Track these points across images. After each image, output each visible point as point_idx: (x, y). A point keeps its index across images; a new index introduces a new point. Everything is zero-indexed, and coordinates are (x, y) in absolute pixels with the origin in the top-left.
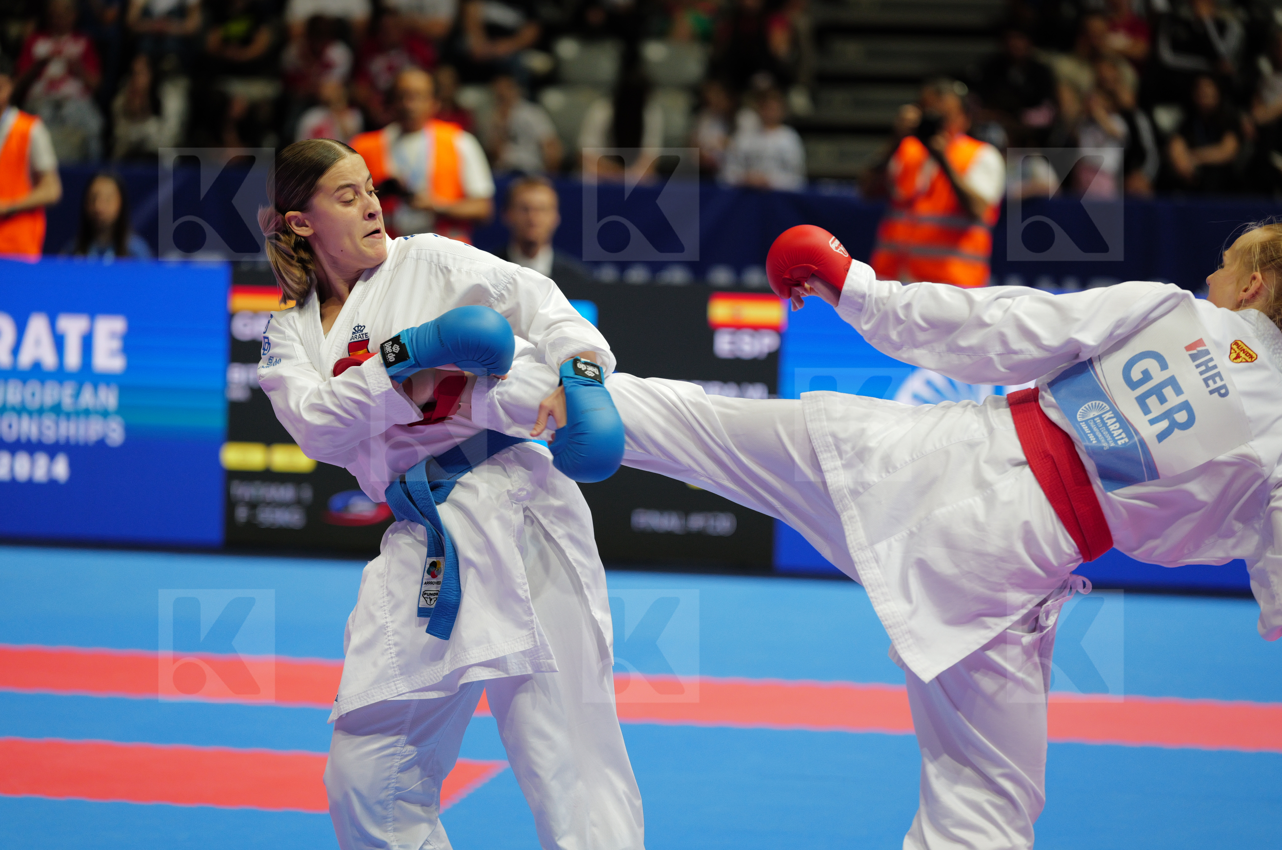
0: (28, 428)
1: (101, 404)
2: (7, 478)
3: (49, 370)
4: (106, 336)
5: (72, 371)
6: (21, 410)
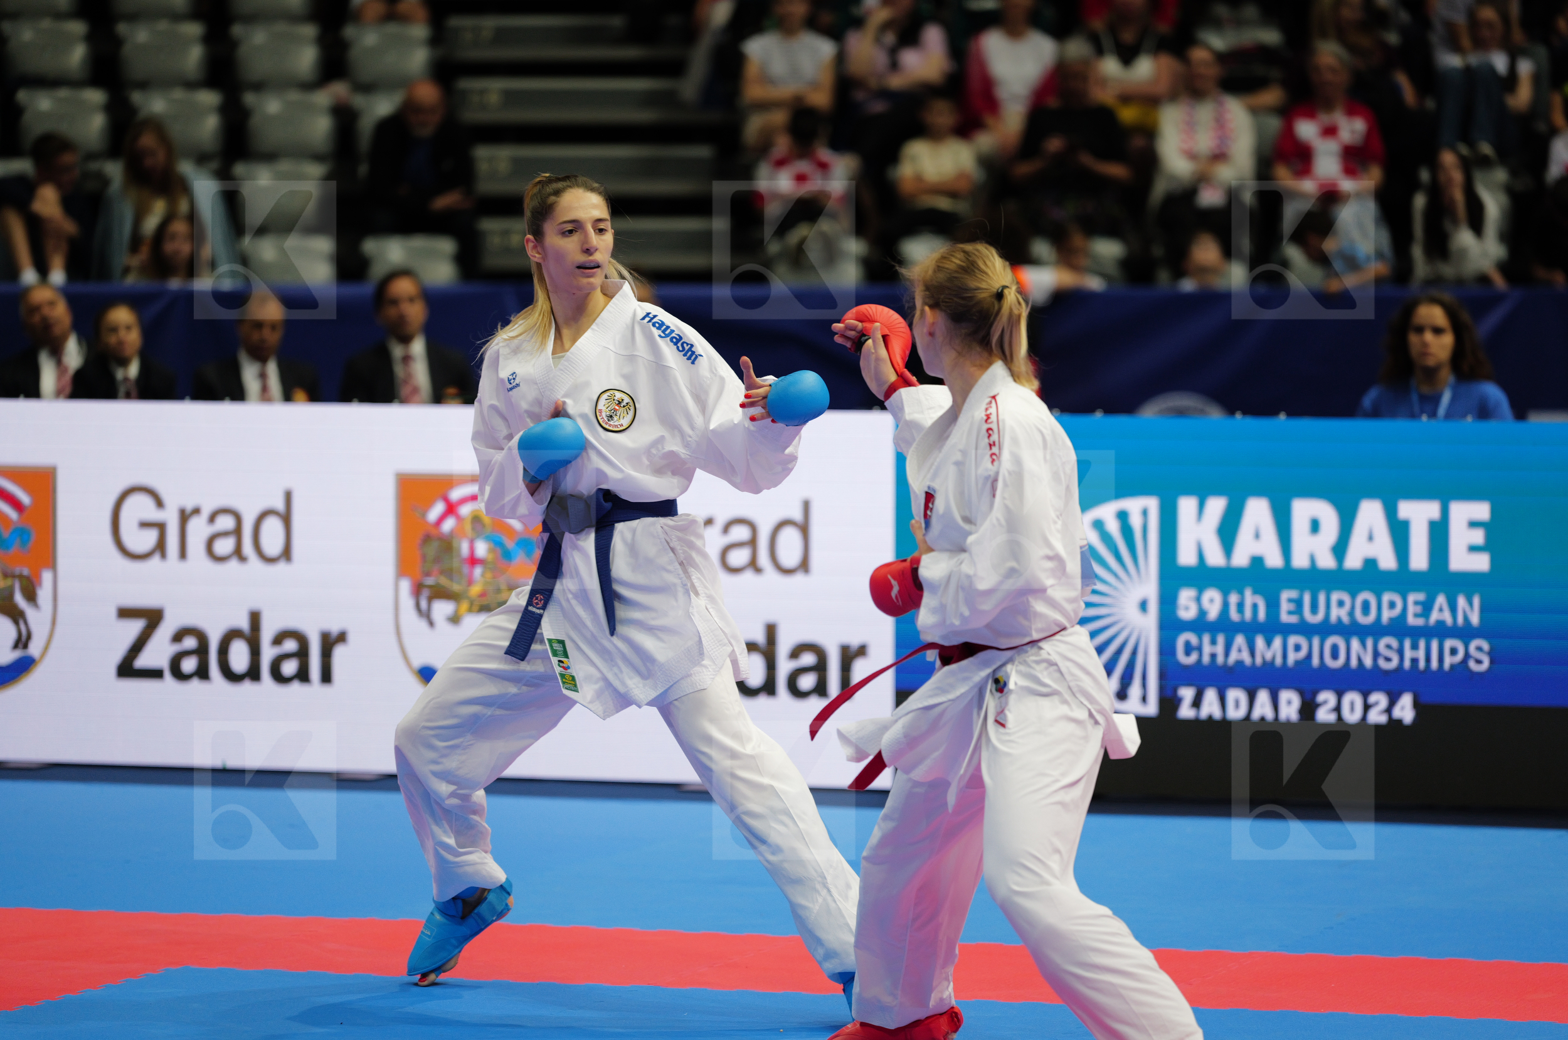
0: (1359, 653)
1: (1460, 620)
2: (1331, 718)
3: (1388, 574)
4: (1464, 524)
5: (1418, 574)
6: (1350, 630)
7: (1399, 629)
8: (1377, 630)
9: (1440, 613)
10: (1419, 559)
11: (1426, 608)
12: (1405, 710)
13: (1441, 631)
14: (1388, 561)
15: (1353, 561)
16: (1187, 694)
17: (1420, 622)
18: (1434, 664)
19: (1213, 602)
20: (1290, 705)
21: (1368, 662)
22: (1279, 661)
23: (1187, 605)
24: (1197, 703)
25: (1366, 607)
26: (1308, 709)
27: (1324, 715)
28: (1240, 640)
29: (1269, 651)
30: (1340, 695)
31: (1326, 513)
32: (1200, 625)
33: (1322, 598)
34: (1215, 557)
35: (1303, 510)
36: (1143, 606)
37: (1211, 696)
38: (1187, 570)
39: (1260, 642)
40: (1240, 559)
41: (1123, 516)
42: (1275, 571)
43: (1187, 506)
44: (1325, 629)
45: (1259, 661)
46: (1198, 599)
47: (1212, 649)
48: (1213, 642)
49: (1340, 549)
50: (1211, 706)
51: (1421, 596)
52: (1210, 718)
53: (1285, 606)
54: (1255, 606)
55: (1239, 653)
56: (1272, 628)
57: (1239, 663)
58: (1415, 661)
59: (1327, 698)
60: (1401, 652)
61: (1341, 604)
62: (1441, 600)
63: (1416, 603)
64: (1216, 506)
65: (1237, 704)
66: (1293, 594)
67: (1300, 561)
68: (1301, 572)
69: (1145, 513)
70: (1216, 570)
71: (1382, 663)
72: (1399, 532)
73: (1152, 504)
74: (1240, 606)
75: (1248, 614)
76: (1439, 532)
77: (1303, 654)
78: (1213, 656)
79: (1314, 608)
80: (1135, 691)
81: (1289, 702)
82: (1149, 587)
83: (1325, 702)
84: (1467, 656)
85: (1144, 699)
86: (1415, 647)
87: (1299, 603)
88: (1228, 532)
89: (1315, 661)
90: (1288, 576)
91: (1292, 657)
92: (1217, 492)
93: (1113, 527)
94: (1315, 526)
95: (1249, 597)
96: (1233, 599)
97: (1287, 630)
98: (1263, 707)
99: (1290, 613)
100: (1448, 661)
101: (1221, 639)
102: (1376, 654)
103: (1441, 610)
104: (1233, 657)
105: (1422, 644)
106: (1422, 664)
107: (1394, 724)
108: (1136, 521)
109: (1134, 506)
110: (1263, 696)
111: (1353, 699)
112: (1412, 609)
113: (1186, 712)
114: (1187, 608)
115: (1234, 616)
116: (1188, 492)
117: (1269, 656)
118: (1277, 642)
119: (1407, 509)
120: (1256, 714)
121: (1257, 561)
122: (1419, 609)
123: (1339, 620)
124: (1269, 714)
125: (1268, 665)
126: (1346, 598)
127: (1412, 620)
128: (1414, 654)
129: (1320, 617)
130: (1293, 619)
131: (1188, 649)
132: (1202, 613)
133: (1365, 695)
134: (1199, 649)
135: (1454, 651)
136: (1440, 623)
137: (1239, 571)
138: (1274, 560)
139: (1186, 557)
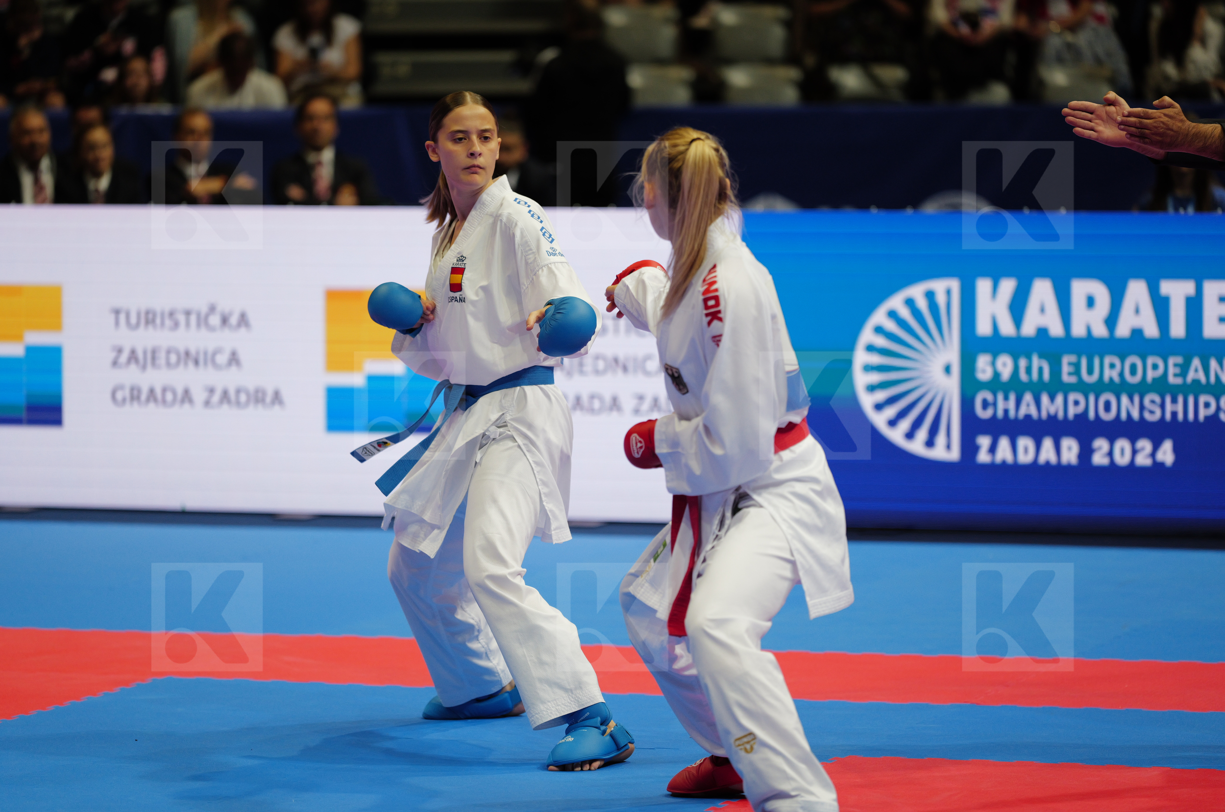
0: (1128, 408)
1: (1212, 379)
2: (1105, 461)
3: (1151, 341)
4: (1215, 299)
5: (1177, 341)
6: (1120, 388)
7: (1161, 386)
8: (1142, 389)
9: (1195, 372)
10: (1178, 328)
11: (1184, 369)
12: (1167, 454)
13: (1197, 388)
14: (1151, 330)
15: (1123, 330)
16: (984, 442)
17: (1179, 381)
18: (1191, 416)
19: (1005, 366)
20: (1070, 450)
21: (1135, 415)
22: (1061, 415)
23: (984, 368)
24: (993, 449)
25: (1133, 370)
26: (1086, 452)
27: (1099, 459)
28: (1028, 397)
29: (1053, 406)
30: (1112, 441)
31: (1100, 291)
32: (995, 384)
33: (1097, 362)
34: (1007, 328)
35: (1080, 288)
36: (948, 369)
37: (1004, 443)
38: (984, 339)
39: (1045, 399)
40: (1029, 329)
41: (930, 296)
42: (1057, 340)
43: (983, 286)
44: (1099, 387)
45: (1044, 415)
46: (993, 364)
47: (1005, 405)
48: (1006, 398)
49: (1111, 321)
50: (1004, 452)
51: (1179, 360)
52: (1004, 463)
53: (1066, 369)
54: (1041, 370)
55: (1028, 407)
56: (1055, 387)
57: (1028, 417)
58: (1174, 414)
59: (1101, 444)
60: (1163, 406)
61: (1112, 366)
62: (1196, 362)
63: (1175, 365)
64: (1008, 286)
65: (1026, 450)
66: (1073, 358)
67: (1078, 330)
68: (1079, 340)
69: (948, 292)
70: (1008, 339)
71: (1148, 416)
72: (1161, 306)
73: (954, 285)
74: (1029, 370)
75: (1035, 375)
76: (1194, 306)
77: (1081, 408)
78: (1006, 411)
79: (1090, 371)
80: (941, 439)
81: (1070, 448)
82: (952, 354)
83: (1100, 448)
84: (1218, 408)
85: (948, 447)
86: (1174, 401)
87: (1077, 366)
88: (1018, 308)
89: (1092, 415)
90: (1069, 343)
91: (1072, 411)
92: (1008, 275)
93: (922, 304)
94: (1091, 302)
95: (1036, 361)
96: (1023, 363)
97: (1067, 389)
98: (1048, 452)
99: (1070, 374)
100: (1203, 413)
101: (1012, 398)
102: (1142, 408)
103: (1196, 370)
104: (1023, 411)
105: (1180, 399)
106: (1180, 417)
107: (1158, 466)
108: (941, 299)
109: (939, 286)
110: (1048, 444)
111: (1123, 445)
112: (1171, 370)
113: (983, 457)
114: (984, 371)
115: (1023, 376)
116: (984, 275)
117: (1052, 411)
118: (1059, 399)
119: (1167, 287)
120: (1042, 459)
121: (1042, 332)
122: (1178, 370)
123: (1111, 379)
124: (1053, 459)
125: (1052, 418)
126: (1117, 362)
127: (1172, 380)
128: (1174, 408)
129: (1095, 377)
130: (1073, 380)
131: (985, 404)
132: (997, 375)
133: (1133, 442)
134: (995, 404)
135: (1207, 405)
136: (1196, 382)
137: (1028, 340)
138: (1056, 329)
139: (983, 328)
